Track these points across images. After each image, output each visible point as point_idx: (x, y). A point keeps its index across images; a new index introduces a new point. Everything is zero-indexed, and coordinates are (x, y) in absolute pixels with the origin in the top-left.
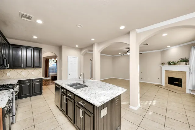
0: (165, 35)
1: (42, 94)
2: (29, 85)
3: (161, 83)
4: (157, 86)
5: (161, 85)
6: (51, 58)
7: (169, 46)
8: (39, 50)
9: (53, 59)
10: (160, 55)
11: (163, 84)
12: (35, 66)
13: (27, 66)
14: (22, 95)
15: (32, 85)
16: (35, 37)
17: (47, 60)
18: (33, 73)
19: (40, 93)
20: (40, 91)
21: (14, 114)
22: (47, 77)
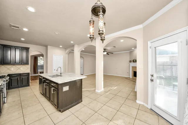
0: (122, 41)
1: (29, 86)
2: (18, 79)
3: (130, 76)
4: (126, 78)
5: (130, 78)
6: (40, 56)
7: (133, 48)
8: (27, 49)
9: (41, 57)
10: (129, 54)
11: (131, 77)
12: (23, 63)
13: (16, 62)
14: (11, 86)
15: (20, 78)
16: (23, 39)
17: (35, 58)
18: (21, 69)
19: (28, 85)
20: (28, 83)
21: (5, 97)
22: (35, 73)
